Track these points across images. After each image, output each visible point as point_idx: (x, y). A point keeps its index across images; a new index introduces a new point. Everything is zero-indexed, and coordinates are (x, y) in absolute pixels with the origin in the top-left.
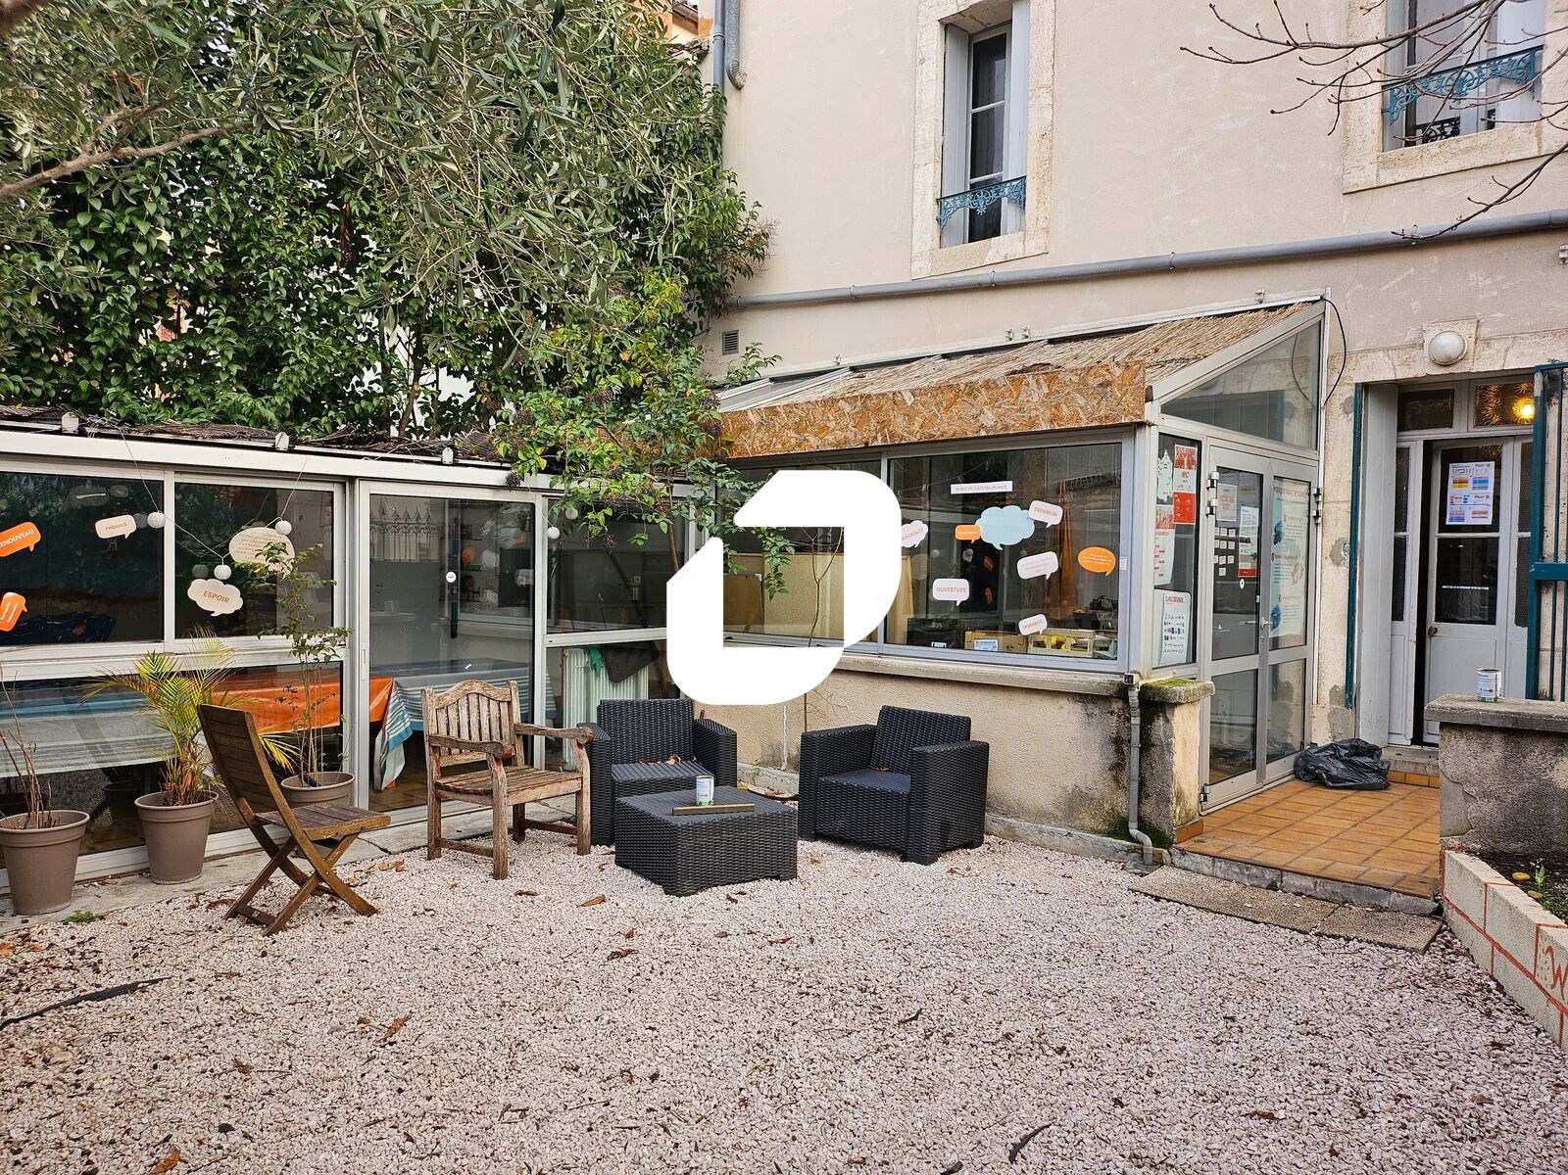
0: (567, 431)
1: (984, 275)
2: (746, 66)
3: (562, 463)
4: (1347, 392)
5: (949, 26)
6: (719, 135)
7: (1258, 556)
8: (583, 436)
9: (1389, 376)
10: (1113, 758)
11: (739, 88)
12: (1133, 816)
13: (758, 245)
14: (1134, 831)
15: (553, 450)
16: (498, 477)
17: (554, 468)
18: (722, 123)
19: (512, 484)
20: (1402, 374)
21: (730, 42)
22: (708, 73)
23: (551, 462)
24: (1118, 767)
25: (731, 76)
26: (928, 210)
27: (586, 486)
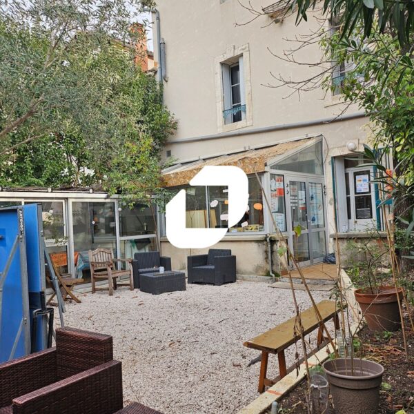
0: (122, 182)
1: (237, 132)
2: (169, 75)
3: (121, 191)
4: (330, 159)
5: (222, 64)
6: (162, 95)
7: (305, 204)
8: (126, 183)
9: (339, 154)
10: (265, 256)
11: (167, 81)
12: (270, 270)
13: (175, 126)
14: (271, 274)
15: (119, 188)
16: (105, 196)
17: (119, 192)
18: (162, 92)
19: (108, 197)
20: (342, 154)
21: (163, 69)
22: (158, 78)
23: (118, 191)
24: (267, 258)
25: (164, 78)
26: (220, 114)
27: (128, 196)
